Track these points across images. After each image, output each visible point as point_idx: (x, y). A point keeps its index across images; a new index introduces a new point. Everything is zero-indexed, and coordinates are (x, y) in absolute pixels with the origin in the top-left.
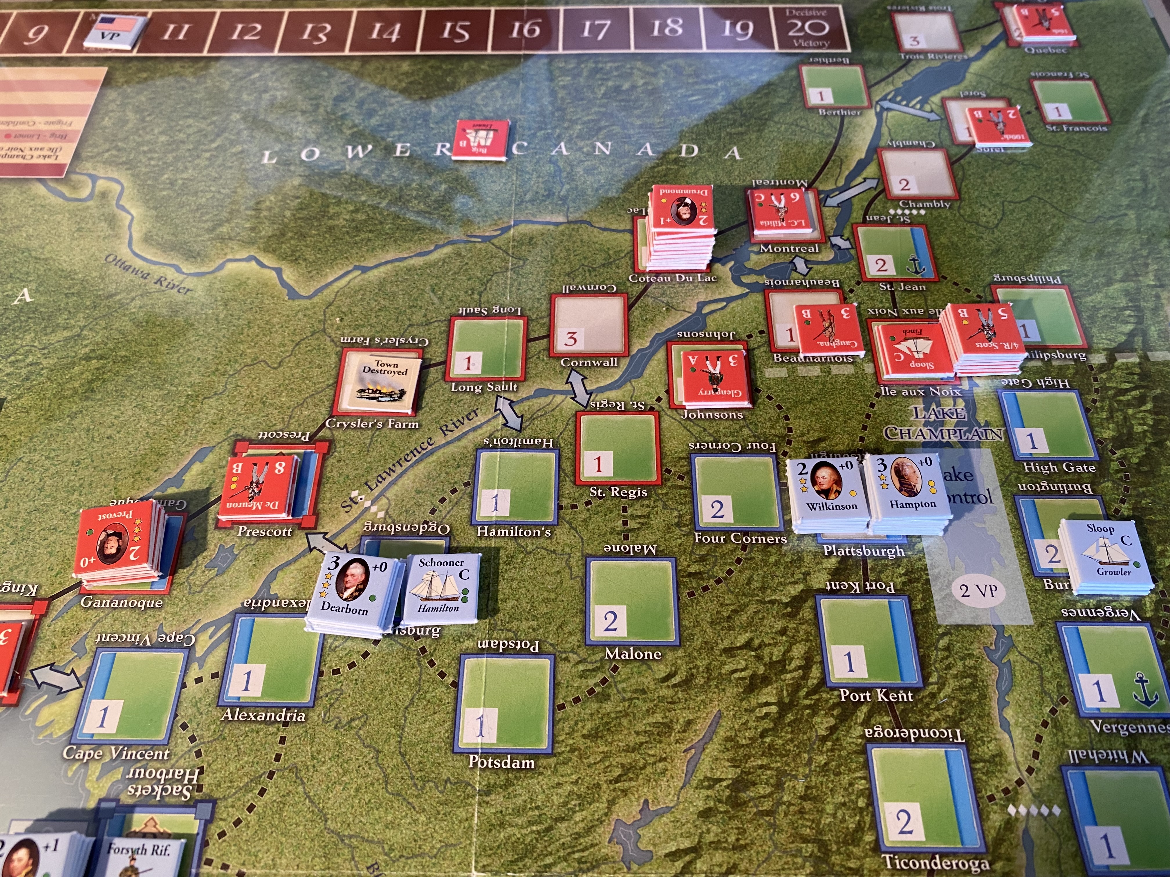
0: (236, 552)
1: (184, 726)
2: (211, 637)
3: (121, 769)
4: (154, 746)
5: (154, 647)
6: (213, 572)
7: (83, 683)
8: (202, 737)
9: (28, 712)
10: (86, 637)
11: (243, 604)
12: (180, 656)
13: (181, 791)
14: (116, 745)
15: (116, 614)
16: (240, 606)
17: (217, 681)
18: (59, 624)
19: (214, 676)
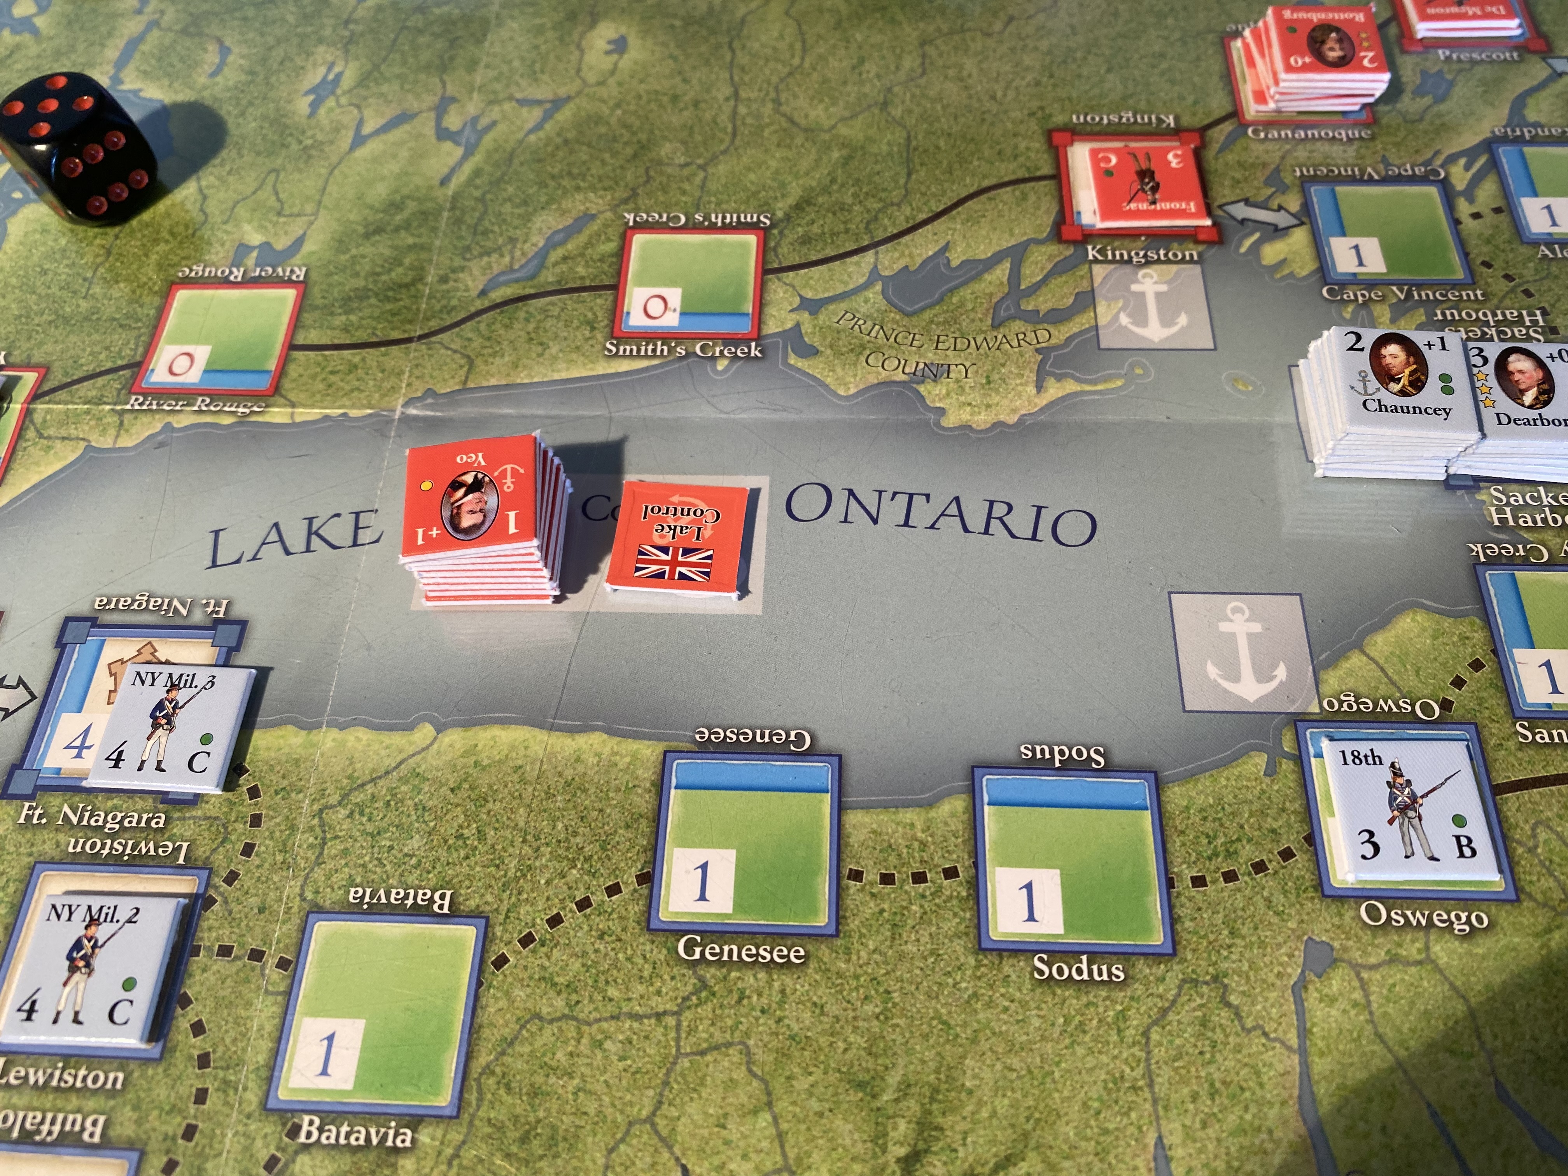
0: (1449, 77)
1: (1487, 265)
2: (1467, 168)
3: (1422, 310)
4: (1456, 285)
5: (1385, 180)
6: (1428, 100)
7: (1305, 219)
8: (1521, 276)
9: (1243, 250)
10: (1277, 170)
11: (1493, 132)
12: (1433, 191)
13: (1527, 334)
14: (1400, 285)
15: (1309, 146)
16: (1489, 135)
17: (1503, 218)
18: (1231, 157)
19: (1498, 210)
